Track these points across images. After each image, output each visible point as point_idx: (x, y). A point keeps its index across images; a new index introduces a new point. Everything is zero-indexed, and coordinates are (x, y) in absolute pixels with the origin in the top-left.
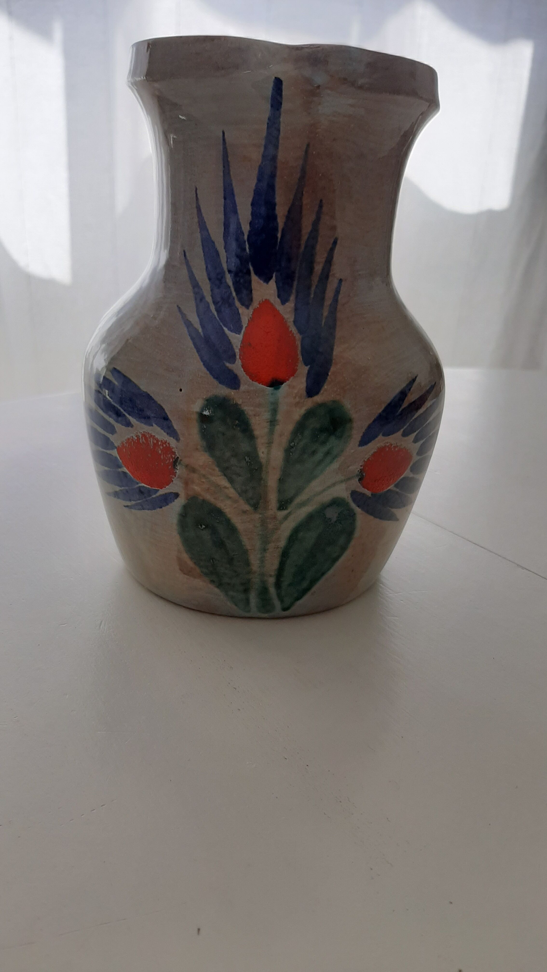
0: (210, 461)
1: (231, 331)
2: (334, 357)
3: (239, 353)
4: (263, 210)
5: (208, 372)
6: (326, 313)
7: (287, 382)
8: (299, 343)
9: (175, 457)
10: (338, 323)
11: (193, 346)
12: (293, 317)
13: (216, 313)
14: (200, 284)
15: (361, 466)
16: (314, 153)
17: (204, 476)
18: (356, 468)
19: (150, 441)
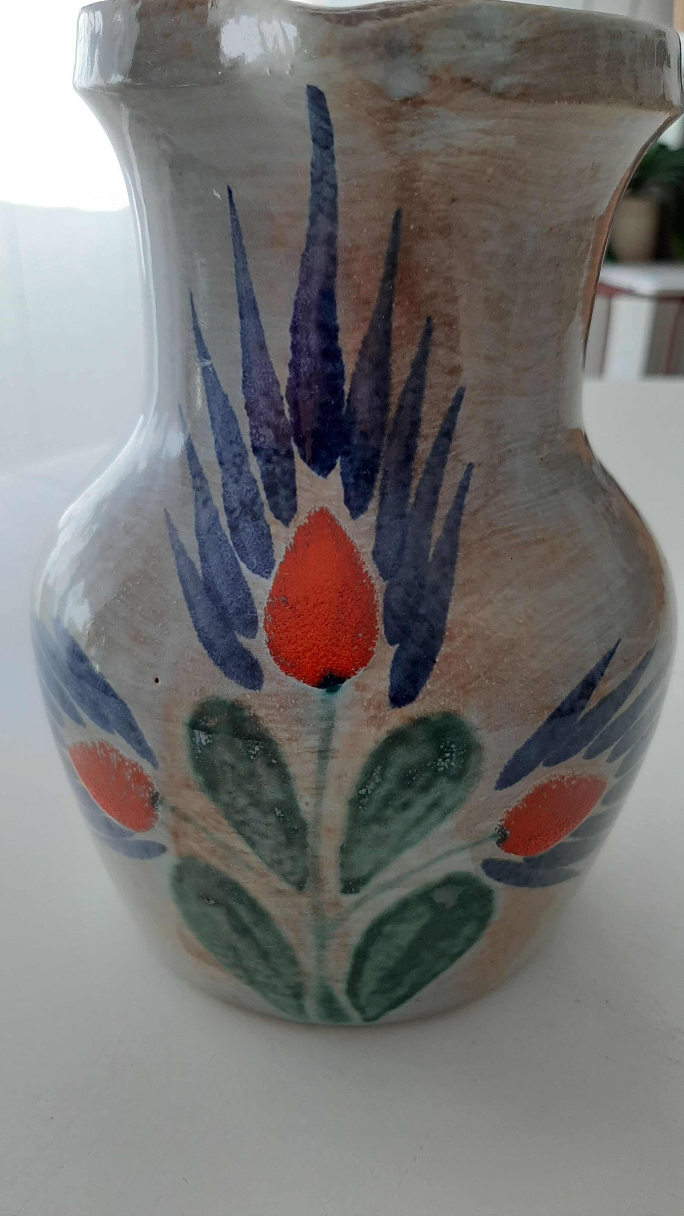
0: (212, 808)
1: (253, 571)
2: (449, 625)
3: (263, 618)
4: (314, 340)
5: (205, 652)
6: (437, 532)
7: (353, 677)
8: (379, 598)
9: (153, 790)
10: (461, 553)
11: (183, 597)
12: (373, 542)
13: (228, 532)
14: (205, 470)
15: (501, 820)
16: (412, 227)
17: (204, 829)
18: (492, 824)
19: (113, 757)
